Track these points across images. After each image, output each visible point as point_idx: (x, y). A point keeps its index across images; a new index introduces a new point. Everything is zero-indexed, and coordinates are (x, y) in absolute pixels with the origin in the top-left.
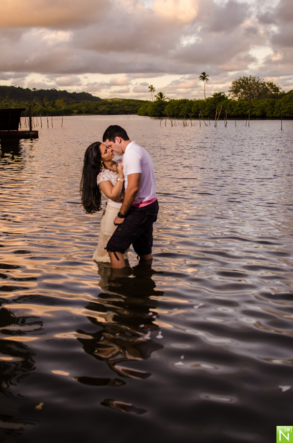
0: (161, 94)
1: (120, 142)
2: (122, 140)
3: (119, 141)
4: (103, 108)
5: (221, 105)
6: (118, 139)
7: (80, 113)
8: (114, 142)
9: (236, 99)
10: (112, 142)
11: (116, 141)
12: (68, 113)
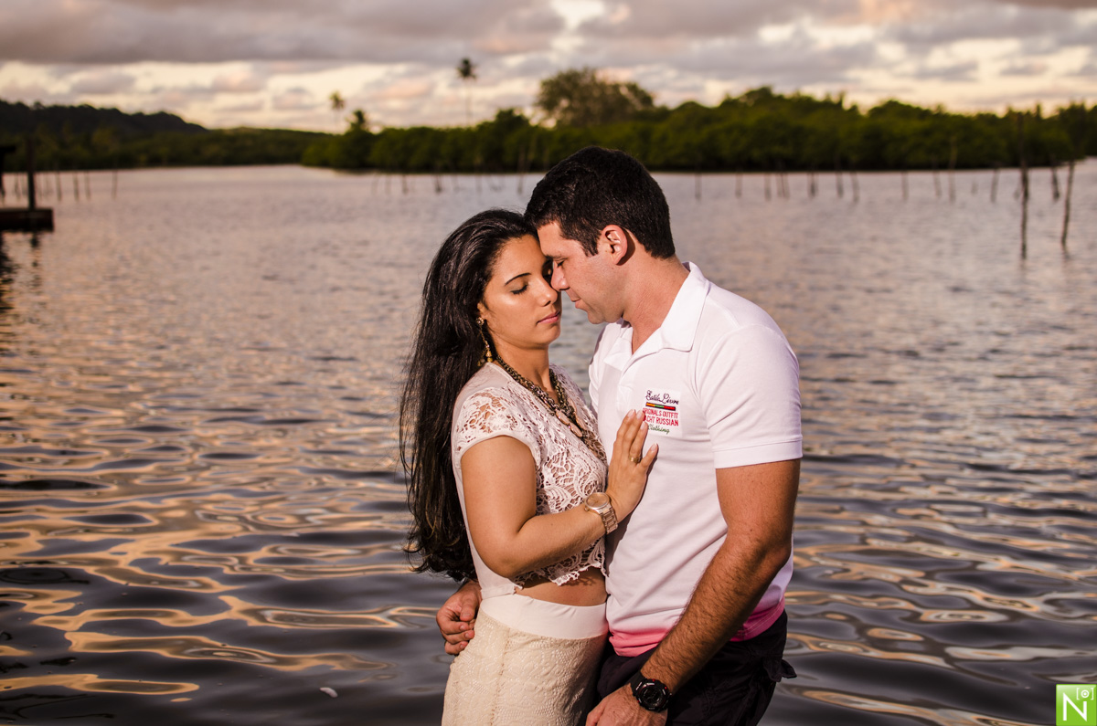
0: (360, 115)
1: (623, 261)
2: (639, 248)
3: (620, 251)
4: (212, 150)
5: (511, 140)
6: (614, 236)
7: (155, 162)
8: (591, 248)
9: (551, 124)
10: (575, 247)
11: (603, 246)
12: (125, 161)
